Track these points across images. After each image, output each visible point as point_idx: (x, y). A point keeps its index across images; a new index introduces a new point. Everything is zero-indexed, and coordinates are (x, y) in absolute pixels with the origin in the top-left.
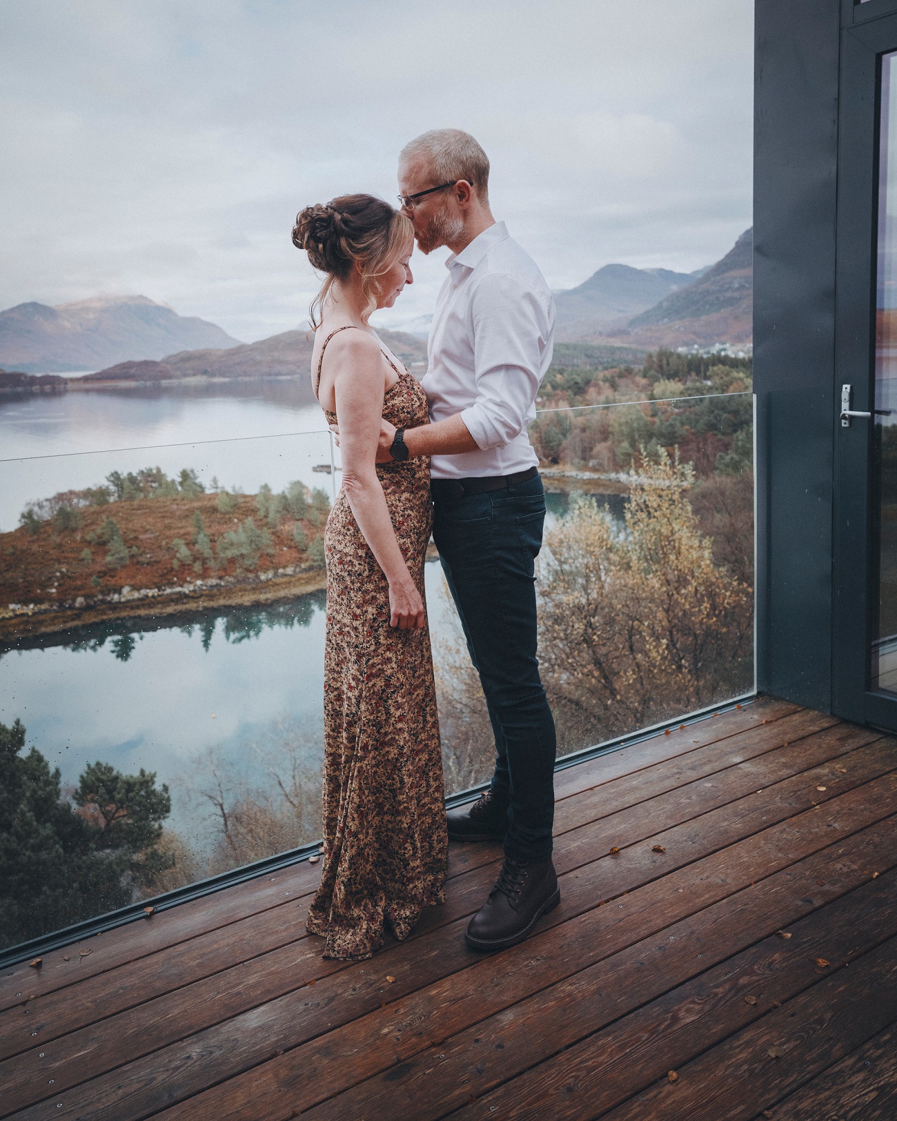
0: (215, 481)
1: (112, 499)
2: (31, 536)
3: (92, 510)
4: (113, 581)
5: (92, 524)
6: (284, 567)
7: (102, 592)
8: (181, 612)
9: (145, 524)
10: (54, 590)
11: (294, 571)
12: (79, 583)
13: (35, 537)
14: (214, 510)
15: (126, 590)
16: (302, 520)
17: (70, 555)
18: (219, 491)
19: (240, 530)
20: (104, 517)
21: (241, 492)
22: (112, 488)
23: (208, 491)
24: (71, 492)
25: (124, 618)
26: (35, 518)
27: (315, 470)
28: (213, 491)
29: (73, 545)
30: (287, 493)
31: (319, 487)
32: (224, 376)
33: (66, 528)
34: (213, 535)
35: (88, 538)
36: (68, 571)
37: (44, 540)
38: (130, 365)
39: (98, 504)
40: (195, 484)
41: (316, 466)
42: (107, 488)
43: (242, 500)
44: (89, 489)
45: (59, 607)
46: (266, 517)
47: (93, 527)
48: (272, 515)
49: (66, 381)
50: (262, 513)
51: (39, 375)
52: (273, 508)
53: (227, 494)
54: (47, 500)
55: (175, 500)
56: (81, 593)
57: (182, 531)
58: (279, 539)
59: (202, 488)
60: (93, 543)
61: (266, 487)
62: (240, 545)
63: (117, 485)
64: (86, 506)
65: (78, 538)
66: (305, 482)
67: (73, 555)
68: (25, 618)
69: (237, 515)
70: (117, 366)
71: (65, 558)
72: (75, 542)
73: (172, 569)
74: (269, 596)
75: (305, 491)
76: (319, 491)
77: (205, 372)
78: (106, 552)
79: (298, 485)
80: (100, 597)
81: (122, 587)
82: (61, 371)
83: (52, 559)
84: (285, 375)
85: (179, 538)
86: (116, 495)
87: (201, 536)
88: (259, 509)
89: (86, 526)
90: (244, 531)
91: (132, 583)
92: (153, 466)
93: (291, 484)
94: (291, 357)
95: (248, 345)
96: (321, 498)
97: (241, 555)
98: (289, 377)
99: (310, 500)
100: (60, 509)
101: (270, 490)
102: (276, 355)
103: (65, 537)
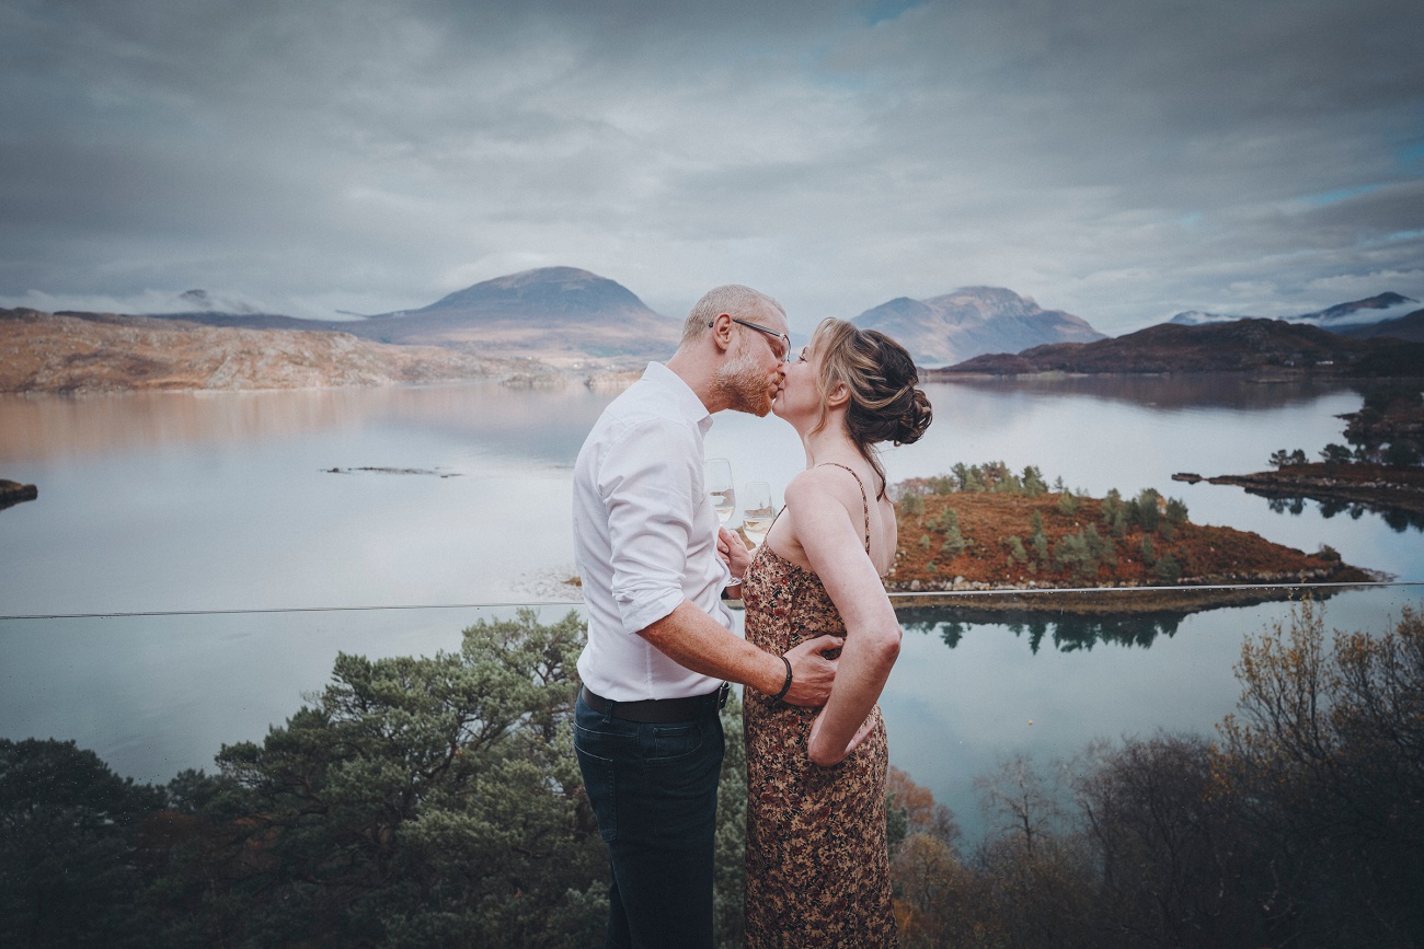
0: (1060, 481)
1: (954, 490)
3: (935, 498)
4: (946, 570)
5: (932, 512)
6: (1128, 580)
7: (936, 579)
8: (1010, 610)
9: (983, 517)
12: (916, 567)
14: (1056, 511)
15: (959, 580)
16: (1151, 531)
17: (910, 539)
18: (1063, 491)
19: (1081, 535)
20: (945, 506)
21: (1085, 495)
22: (956, 479)
23: (1051, 491)
24: (918, 480)
25: (954, 607)
27: (1175, 477)
28: (1056, 491)
29: (914, 530)
30: (1138, 501)
31: (1177, 499)
32: (1083, 372)
33: (909, 513)
34: (1051, 536)
35: (928, 524)
36: (907, 554)
38: (988, 358)
39: (941, 493)
40: (1039, 482)
41: (1176, 473)
42: (951, 479)
43: (1087, 503)
44: (934, 478)
45: (897, 587)
46: (1112, 523)
47: (935, 515)
48: (1118, 523)
49: (925, 372)
50: (1107, 518)
52: (1120, 515)
53: (1070, 495)
54: (896, 485)
55: (1016, 496)
56: (917, 576)
57: (1019, 530)
58: (1123, 549)
59: (1046, 488)
60: (933, 531)
62: (1080, 550)
63: (960, 476)
64: (930, 494)
65: (920, 524)
66: (1161, 492)
67: (914, 540)
69: (1079, 519)
70: (974, 359)
71: (906, 541)
72: (916, 526)
73: (1006, 566)
74: (1105, 608)
75: (1159, 500)
76: (1175, 502)
77: (1062, 367)
78: (943, 540)
79: (1152, 493)
80: (934, 583)
81: (955, 577)
82: (923, 362)
85: (1016, 535)
86: (959, 486)
87: (1039, 536)
88: (1103, 515)
89: (928, 513)
90: (1085, 537)
91: (965, 573)
92: (998, 461)
93: (1144, 491)
94: (1161, 353)
95: (1113, 340)
96: (1178, 510)
97: (1080, 561)
98: (1156, 375)
99: (1164, 511)
100: (907, 494)
101: (1119, 496)
102: (1143, 350)
103: (908, 521)
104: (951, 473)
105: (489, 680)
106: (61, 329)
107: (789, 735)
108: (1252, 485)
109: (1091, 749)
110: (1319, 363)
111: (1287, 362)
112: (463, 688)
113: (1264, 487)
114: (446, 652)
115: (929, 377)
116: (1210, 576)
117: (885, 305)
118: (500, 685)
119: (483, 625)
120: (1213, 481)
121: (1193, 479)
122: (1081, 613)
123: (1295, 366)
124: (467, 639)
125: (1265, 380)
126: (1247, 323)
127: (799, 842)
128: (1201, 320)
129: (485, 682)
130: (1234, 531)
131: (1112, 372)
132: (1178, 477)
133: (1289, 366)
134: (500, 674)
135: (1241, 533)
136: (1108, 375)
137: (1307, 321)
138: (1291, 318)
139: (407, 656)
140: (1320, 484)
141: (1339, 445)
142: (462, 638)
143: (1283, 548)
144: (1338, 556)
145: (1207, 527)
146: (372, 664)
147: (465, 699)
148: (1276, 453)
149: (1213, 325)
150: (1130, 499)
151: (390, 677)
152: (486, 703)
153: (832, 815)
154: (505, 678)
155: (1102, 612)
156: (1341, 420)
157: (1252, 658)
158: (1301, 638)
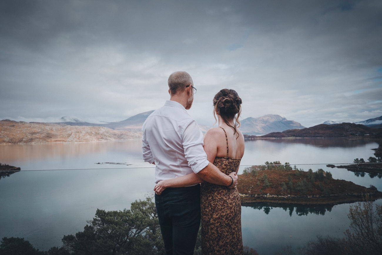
0: (295, 166)
1: (266, 169)
2: (245, 176)
3: (261, 171)
4: (265, 192)
5: (261, 175)
6: (316, 195)
7: (262, 194)
8: (283, 203)
9: (274, 177)
10: (250, 191)
11: (319, 197)
12: (256, 190)
13: (246, 177)
14: (295, 175)
15: (268, 194)
16: (322, 181)
18: (296, 170)
19: (302, 182)
20: (264, 174)
21: (303, 171)
23: (293, 170)
24: (256, 166)
25: (267, 202)
26: (247, 172)
27: (327, 166)
28: (294, 169)
29: (255, 180)
30: (317, 172)
31: (329, 172)
32: (300, 137)
33: (254, 175)
34: (294, 182)
35: (259, 178)
36: (254, 187)
37: (248, 178)
38: (274, 133)
39: (262, 170)
40: (290, 167)
43: (303, 173)
44: (260, 166)
45: (251, 196)
46: (310, 179)
48: (312, 178)
49: (257, 137)
51: (251, 135)
52: (313, 176)
53: (298, 171)
54: (250, 168)
55: (283, 171)
56: (256, 193)
57: (285, 180)
58: (314, 186)
59: (291, 169)
60: (260, 180)
61: (310, 170)
62: (302, 186)
63: (267, 165)
64: (259, 170)
65: (257, 178)
66: (324, 170)
67: (255, 183)
68: (242, 198)
69: (301, 177)
70: (270, 133)
71: (253, 183)
72: (256, 179)
73: (281, 191)
74: (310, 203)
75: (323, 172)
77: (294, 136)
78: (263, 183)
79: (321, 170)
80: (261, 195)
81: (267, 193)
82: (256, 134)
83: (250, 183)
84: (318, 137)
85: (284, 182)
86: (267, 168)
87: (290, 182)
88: (308, 176)
89: (259, 175)
91: (270, 193)
92: (278, 161)
93: (319, 170)
94: (321, 132)
95: (308, 128)
96: (329, 175)
97: (302, 189)
98: (320, 138)
99: (325, 175)
100: (253, 170)
101: (312, 171)
102: (316, 131)
103: (253, 178)
104: (265, 165)
105: (138, 217)
106: (31, 126)
107: (210, 196)
108: (349, 168)
109: (309, 244)
110: (365, 135)
111: (356, 135)
112: (131, 219)
113: (352, 169)
114: (126, 209)
115: (258, 138)
116: (340, 194)
117: (246, 119)
118: (141, 218)
119: (137, 202)
120: (338, 167)
121: (333, 166)
122: (303, 204)
123: (358, 136)
124: (132, 206)
125: (351, 139)
126: (344, 124)
127: (213, 226)
128: (332, 123)
129: (137, 217)
130: (345, 181)
131: (308, 137)
132: (329, 166)
133: (357, 135)
134: (141, 215)
135: (347, 182)
136: (307, 138)
137: (361, 124)
138: (357, 123)
139: (116, 211)
140: (369, 168)
141: (373, 157)
142: (131, 205)
143: (360, 186)
144: (376, 189)
145: (338, 180)
146: (106, 212)
147: (131, 222)
148: (356, 159)
149: (335, 125)
150: (315, 172)
151: (111, 216)
152: (137, 223)
153: (221, 219)
154: (142, 216)
156: (373, 150)
157: (353, 212)
158: (366, 207)
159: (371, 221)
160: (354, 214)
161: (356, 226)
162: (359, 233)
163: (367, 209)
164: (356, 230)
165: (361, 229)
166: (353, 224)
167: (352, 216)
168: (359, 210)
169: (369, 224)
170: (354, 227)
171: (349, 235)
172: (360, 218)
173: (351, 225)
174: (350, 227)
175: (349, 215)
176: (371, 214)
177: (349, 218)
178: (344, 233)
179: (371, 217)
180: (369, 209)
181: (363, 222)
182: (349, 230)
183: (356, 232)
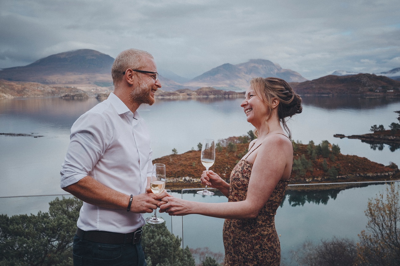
2: (219, 152)
3: (241, 145)
5: (240, 150)
6: (317, 177)
10: (225, 174)
11: (321, 179)
13: (220, 153)
16: (326, 158)
17: (231, 161)
19: (299, 159)
20: (245, 148)
21: (301, 143)
22: (249, 137)
24: (234, 137)
26: (221, 146)
27: (335, 136)
30: (321, 145)
31: (336, 144)
33: (231, 151)
35: (239, 155)
36: (230, 168)
37: (223, 154)
39: (243, 143)
41: (335, 134)
42: (248, 137)
43: (301, 147)
44: (241, 137)
46: (311, 154)
47: (241, 152)
48: (313, 154)
49: (237, 94)
50: (309, 153)
52: (314, 151)
53: (295, 143)
54: (225, 139)
58: (316, 165)
61: (312, 142)
62: (299, 165)
63: (251, 136)
64: (239, 143)
65: (235, 155)
66: (329, 142)
67: (233, 162)
69: (298, 153)
71: (230, 163)
72: (234, 156)
75: (329, 145)
76: (335, 146)
79: (326, 142)
83: (225, 162)
88: (308, 151)
90: (300, 160)
93: (323, 142)
94: (329, 86)
95: (310, 81)
96: (336, 149)
97: (299, 170)
98: (327, 95)
99: (331, 150)
100: (230, 143)
101: (314, 143)
102: (322, 85)
103: (231, 154)
104: (247, 135)
105: (61, 224)
108: (364, 139)
109: (304, 246)
110: (388, 91)
111: (376, 91)
112: (50, 228)
113: (368, 140)
114: (42, 212)
115: (238, 96)
116: (349, 175)
117: (221, 66)
118: (66, 225)
119: (58, 200)
120: (349, 137)
121: (342, 136)
122: (300, 191)
123: (379, 92)
124: (51, 207)
125: (368, 98)
126: (361, 76)
128: (344, 74)
129: (60, 225)
130: (358, 157)
131: (310, 94)
132: (336, 136)
133: (377, 92)
134: (66, 221)
135: (360, 158)
136: (309, 95)
137: (383, 75)
138: (378, 73)
139: (25, 214)
140: (390, 138)
141: (396, 123)
142: (49, 206)
143: (376, 164)
144: (397, 167)
145: (348, 156)
146: (9, 218)
147: (51, 232)
148: (373, 126)
149: (348, 76)
150: (318, 145)
151: (18, 224)
152: (60, 234)
154: (69, 223)
155: (308, 190)
156: (397, 113)
157: (372, 208)
158: (391, 200)
159: (395, 218)
160: (374, 210)
161: (375, 226)
162: (378, 235)
163: (391, 202)
164: (374, 231)
165: (381, 229)
166: (371, 224)
167: (371, 213)
168: (380, 205)
169: (393, 223)
170: (372, 228)
171: (365, 238)
172: (381, 215)
173: (369, 224)
174: (367, 226)
175: (367, 212)
176: (396, 210)
177: (366, 216)
178: (358, 235)
179: (396, 214)
180: (394, 203)
181: (384, 220)
182: (364, 231)
183: (375, 233)
